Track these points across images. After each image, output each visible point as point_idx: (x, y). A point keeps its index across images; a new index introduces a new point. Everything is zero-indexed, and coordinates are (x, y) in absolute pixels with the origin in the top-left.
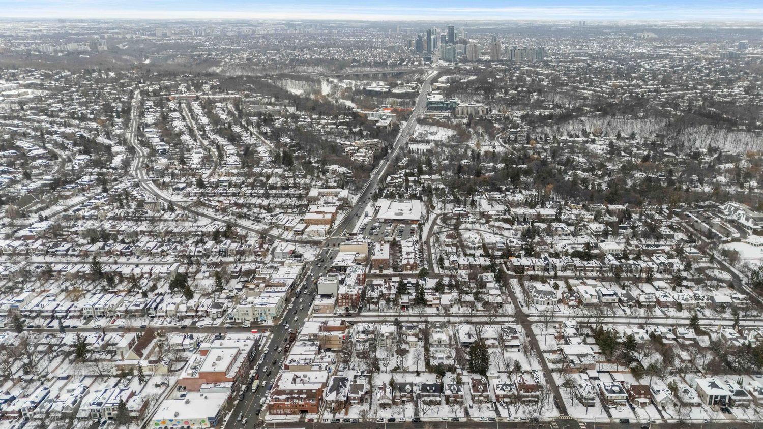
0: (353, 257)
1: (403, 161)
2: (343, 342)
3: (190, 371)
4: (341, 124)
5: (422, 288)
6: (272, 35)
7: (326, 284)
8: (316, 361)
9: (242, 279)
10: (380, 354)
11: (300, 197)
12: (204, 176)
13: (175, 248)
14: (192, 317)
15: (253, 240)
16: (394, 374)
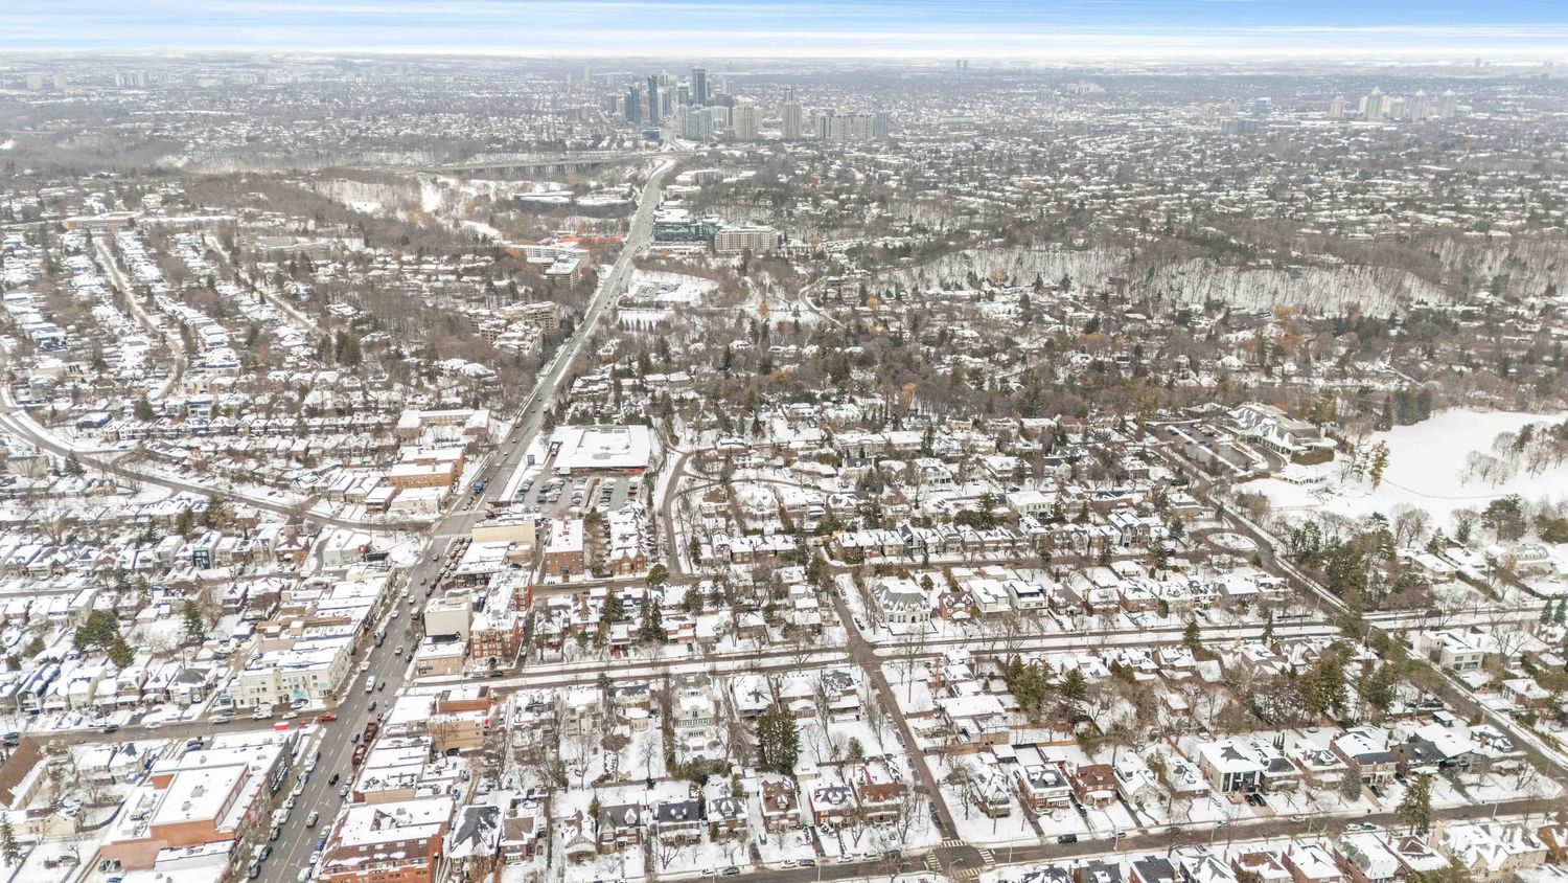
0: (502, 552)
1: (608, 346)
2: (485, 734)
3: (130, 825)
4: (468, 271)
5: (656, 607)
6: (304, 86)
7: (442, 613)
8: (426, 777)
9: (250, 615)
10: (568, 750)
11: (379, 430)
12: (152, 395)
13: (86, 556)
14: (132, 705)
15: (272, 529)
16: (599, 790)
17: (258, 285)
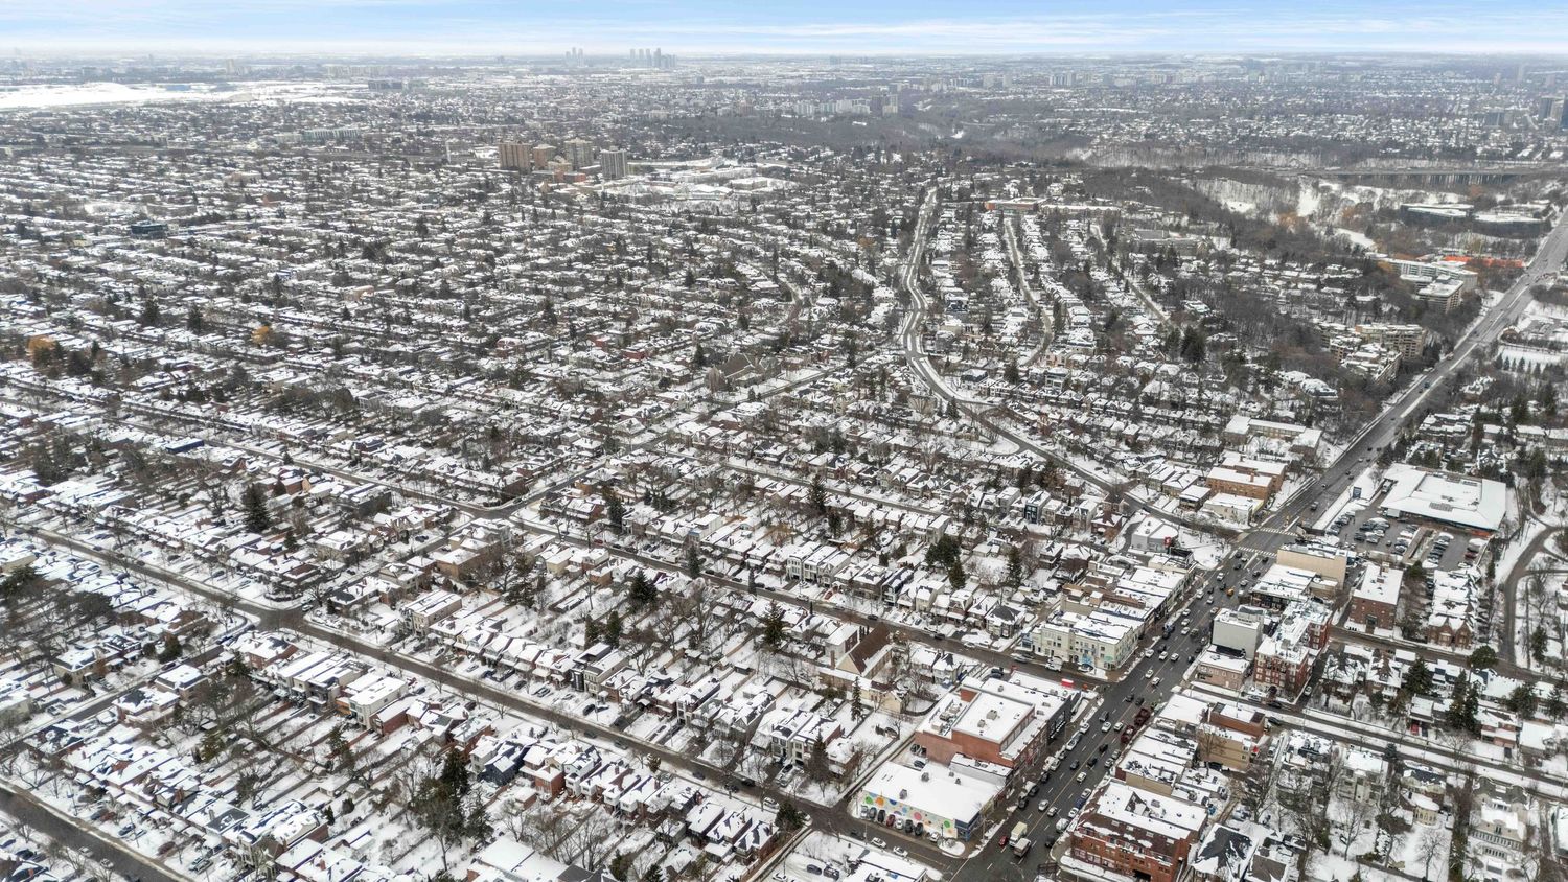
0: (1306, 582)
1: (1477, 383)
2: (1251, 760)
3: (939, 723)
4: (1330, 282)
5: (1474, 694)
6: (1208, 85)
7: (1230, 624)
8: (1185, 780)
9: (1060, 574)
10: (1336, 811)
11: (1206, 430)
12: (1022, 361)
13: (948, 488)
14: (957, 622)
15: (1092, 502)
16: (1364, 868)
17: (1126, 274)
